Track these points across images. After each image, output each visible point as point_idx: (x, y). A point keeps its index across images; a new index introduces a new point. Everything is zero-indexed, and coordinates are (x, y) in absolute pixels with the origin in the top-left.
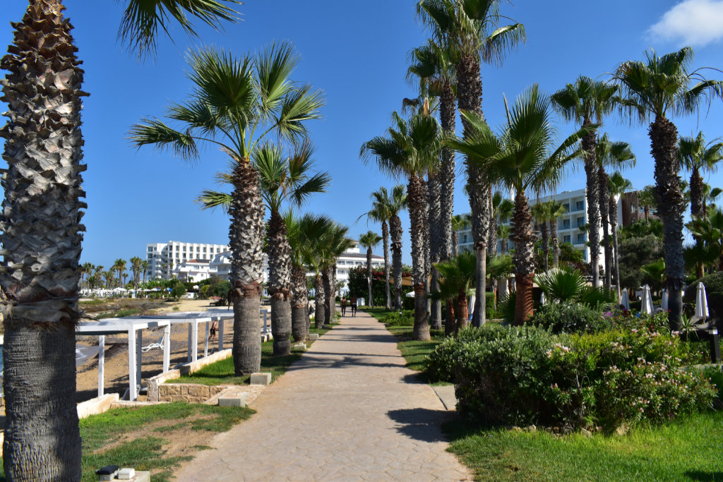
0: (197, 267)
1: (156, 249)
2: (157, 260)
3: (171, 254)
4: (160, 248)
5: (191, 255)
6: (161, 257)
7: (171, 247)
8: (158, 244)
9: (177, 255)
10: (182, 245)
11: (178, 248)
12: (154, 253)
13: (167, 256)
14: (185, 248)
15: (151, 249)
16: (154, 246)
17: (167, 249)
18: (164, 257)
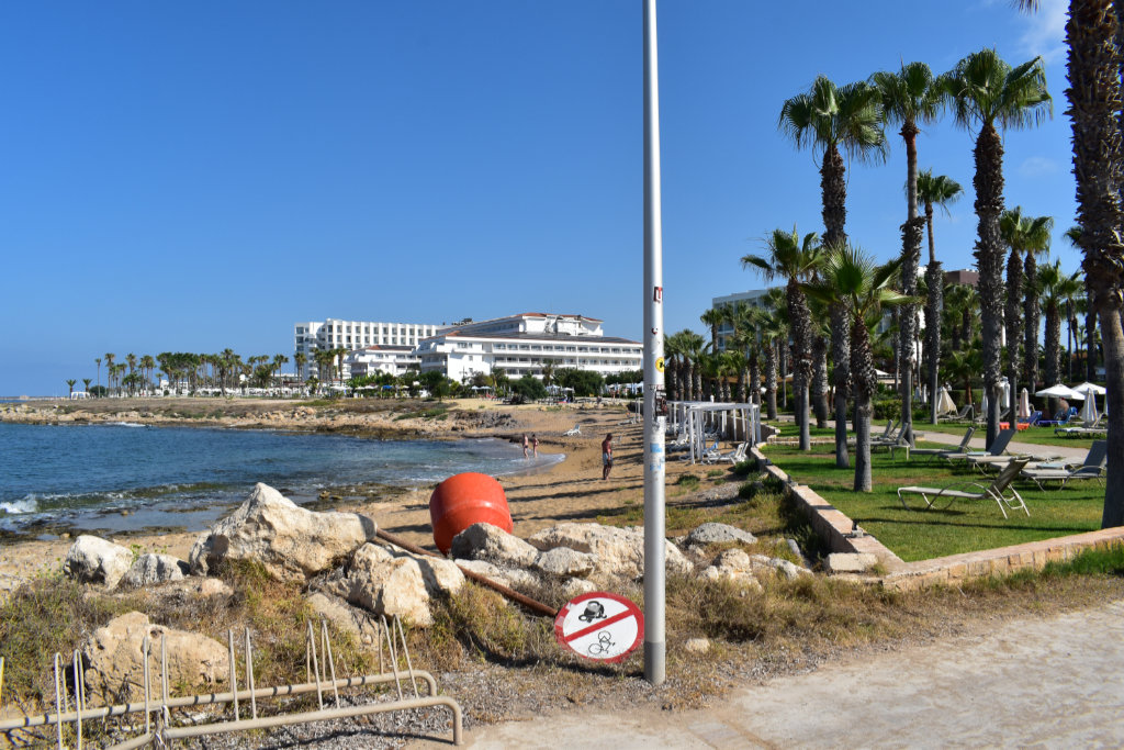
0: (380, 355)
1: (307, 330)
2: (310, 346)
3: (331, 337)
4: (314, 328)
5: (367, 339)
6: (316, 342)
7: (331, 328)
8: (311, 324)
9: (339, 338)
10: (345, 325)
11: (339, 328)
12: (305, 335)
13: (324, 339)
14: (349, 329)
15: (300, 330)
16: (305, 327)
17: (324, 330)
18: (321, 342)
